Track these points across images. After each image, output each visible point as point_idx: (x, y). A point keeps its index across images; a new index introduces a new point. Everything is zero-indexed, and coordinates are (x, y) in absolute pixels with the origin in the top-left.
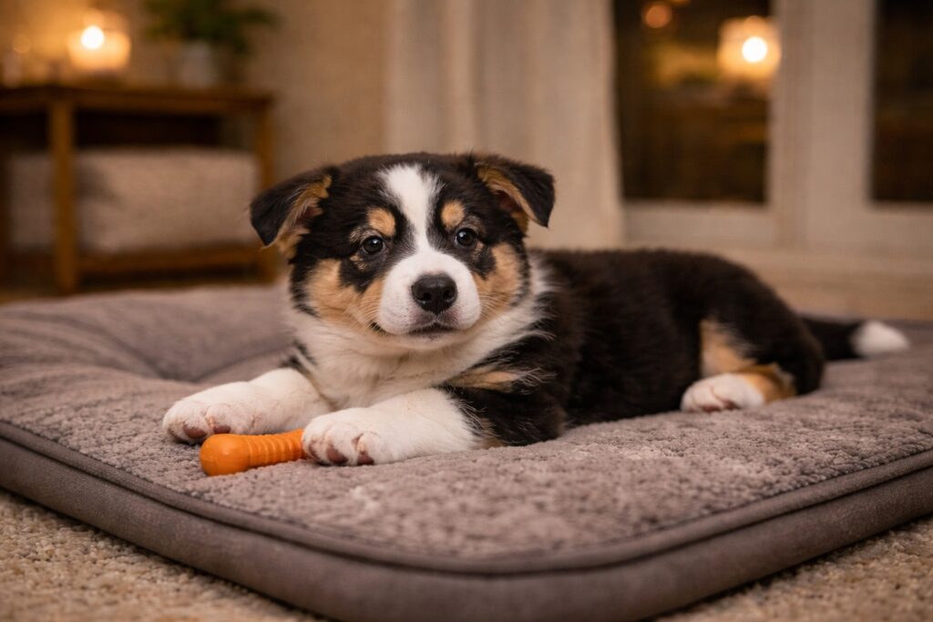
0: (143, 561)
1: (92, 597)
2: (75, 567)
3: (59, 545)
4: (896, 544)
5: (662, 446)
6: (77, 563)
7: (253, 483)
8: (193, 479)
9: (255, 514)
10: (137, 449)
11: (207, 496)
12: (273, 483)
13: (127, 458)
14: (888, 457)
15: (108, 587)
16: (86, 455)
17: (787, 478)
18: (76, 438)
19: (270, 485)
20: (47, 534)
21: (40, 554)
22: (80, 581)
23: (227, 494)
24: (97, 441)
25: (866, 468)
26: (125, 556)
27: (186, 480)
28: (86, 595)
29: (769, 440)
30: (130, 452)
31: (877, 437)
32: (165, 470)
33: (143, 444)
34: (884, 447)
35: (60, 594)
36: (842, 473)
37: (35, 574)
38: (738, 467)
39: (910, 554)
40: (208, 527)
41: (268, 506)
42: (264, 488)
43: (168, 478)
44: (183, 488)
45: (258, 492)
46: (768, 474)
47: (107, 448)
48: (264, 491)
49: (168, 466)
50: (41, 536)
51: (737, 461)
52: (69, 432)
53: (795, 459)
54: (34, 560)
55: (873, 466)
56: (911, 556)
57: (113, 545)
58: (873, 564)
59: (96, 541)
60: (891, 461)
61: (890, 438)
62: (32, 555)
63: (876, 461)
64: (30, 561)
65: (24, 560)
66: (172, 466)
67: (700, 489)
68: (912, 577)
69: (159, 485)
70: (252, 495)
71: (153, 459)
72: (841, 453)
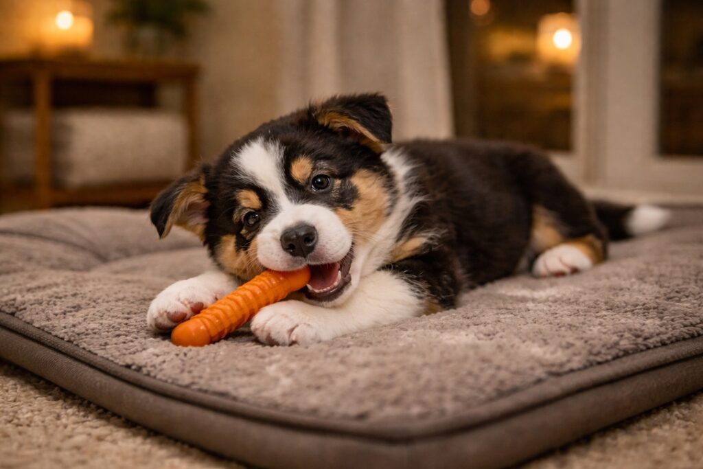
0: (104, 426)
1: (65, 455)
2: (50, 431)
3: (36, 413)
4: (677, 413)
5: (476, 331)
6: (51, 429)
7: (183, 360)
8: (130, 353)
9: (187, 387)
10: (80, 323)
11: (145, 370)
12: (199, 361)
13: (73, 332)
14: (669, 338)
15: (78, 448)
16: (38, 328)
17: (577, 358)
18: (28, 313)
19: (196, 363)
20: (27, 402)
21: (22, 420)
22: (55, 442)
23: (161, 370)
24: (47, 317)
25: (648, 348)
26: (89, 421)
27: (124, 354)
28: (61, 455)
29: (569, 324)
30: (74, 326)
31: (661, 318)
32: (106, 344)
33: (85, 319)
34: (667, 329)
35: (40, 454)
36: (626, 353)
37: (19, 438)
38: (536, 350)
39: (688, 421)
40: (151, 398)
41: (196, 380)
42: (192, 365)
43: (110, 352)
44: (124, 362)
45: (187, 369)
46: (561, 356)
47: (55, 322)
48: (192, 368)
49: (108, 341)
50: (22, 404)
51: (536, 344)
52: (22, 307)
53: (586, 342)
54: (18, 425)
55: (655, 347)
56: (688, 423)
57: (79, 411)
58: (655, 430)
59: (66, 408)
60: (672, 342)
61: (673, 320)
62: (16, 421)
63: (657, 342)
64: (14, 426)
65: (9, 425)
66: (111, 340)
67: (499, 368)
68: (687, 440)
69: (102, 357)
70: (182, 371)
71: (95, 333)
72: (627, 335)
